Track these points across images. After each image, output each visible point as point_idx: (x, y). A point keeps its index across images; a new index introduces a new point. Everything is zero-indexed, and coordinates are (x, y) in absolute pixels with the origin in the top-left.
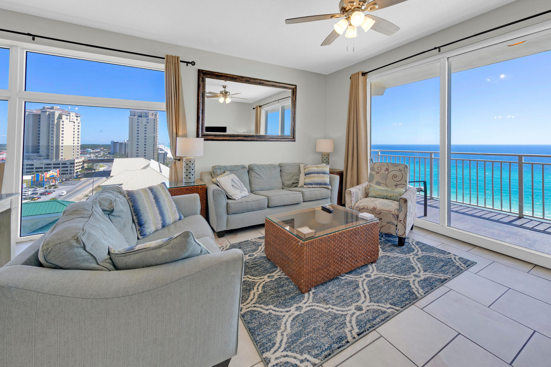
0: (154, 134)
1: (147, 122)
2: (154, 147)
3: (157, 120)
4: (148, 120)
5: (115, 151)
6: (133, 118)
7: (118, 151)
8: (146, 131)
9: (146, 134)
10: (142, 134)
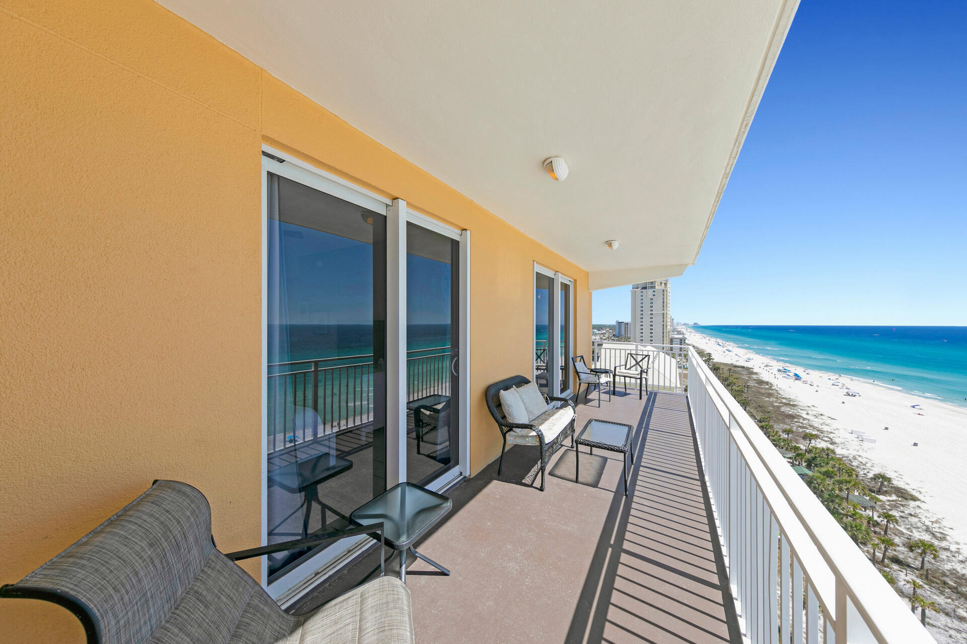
0: (663, 310)
1: (654, 295)
2: (663, 329)
3: (667, 291)
4: (654, 291)
5: (619, 333)
6: (635, 291)
7: (623, 333)
8: (652, 307)
9: (652, 310)
10: (647, 312)
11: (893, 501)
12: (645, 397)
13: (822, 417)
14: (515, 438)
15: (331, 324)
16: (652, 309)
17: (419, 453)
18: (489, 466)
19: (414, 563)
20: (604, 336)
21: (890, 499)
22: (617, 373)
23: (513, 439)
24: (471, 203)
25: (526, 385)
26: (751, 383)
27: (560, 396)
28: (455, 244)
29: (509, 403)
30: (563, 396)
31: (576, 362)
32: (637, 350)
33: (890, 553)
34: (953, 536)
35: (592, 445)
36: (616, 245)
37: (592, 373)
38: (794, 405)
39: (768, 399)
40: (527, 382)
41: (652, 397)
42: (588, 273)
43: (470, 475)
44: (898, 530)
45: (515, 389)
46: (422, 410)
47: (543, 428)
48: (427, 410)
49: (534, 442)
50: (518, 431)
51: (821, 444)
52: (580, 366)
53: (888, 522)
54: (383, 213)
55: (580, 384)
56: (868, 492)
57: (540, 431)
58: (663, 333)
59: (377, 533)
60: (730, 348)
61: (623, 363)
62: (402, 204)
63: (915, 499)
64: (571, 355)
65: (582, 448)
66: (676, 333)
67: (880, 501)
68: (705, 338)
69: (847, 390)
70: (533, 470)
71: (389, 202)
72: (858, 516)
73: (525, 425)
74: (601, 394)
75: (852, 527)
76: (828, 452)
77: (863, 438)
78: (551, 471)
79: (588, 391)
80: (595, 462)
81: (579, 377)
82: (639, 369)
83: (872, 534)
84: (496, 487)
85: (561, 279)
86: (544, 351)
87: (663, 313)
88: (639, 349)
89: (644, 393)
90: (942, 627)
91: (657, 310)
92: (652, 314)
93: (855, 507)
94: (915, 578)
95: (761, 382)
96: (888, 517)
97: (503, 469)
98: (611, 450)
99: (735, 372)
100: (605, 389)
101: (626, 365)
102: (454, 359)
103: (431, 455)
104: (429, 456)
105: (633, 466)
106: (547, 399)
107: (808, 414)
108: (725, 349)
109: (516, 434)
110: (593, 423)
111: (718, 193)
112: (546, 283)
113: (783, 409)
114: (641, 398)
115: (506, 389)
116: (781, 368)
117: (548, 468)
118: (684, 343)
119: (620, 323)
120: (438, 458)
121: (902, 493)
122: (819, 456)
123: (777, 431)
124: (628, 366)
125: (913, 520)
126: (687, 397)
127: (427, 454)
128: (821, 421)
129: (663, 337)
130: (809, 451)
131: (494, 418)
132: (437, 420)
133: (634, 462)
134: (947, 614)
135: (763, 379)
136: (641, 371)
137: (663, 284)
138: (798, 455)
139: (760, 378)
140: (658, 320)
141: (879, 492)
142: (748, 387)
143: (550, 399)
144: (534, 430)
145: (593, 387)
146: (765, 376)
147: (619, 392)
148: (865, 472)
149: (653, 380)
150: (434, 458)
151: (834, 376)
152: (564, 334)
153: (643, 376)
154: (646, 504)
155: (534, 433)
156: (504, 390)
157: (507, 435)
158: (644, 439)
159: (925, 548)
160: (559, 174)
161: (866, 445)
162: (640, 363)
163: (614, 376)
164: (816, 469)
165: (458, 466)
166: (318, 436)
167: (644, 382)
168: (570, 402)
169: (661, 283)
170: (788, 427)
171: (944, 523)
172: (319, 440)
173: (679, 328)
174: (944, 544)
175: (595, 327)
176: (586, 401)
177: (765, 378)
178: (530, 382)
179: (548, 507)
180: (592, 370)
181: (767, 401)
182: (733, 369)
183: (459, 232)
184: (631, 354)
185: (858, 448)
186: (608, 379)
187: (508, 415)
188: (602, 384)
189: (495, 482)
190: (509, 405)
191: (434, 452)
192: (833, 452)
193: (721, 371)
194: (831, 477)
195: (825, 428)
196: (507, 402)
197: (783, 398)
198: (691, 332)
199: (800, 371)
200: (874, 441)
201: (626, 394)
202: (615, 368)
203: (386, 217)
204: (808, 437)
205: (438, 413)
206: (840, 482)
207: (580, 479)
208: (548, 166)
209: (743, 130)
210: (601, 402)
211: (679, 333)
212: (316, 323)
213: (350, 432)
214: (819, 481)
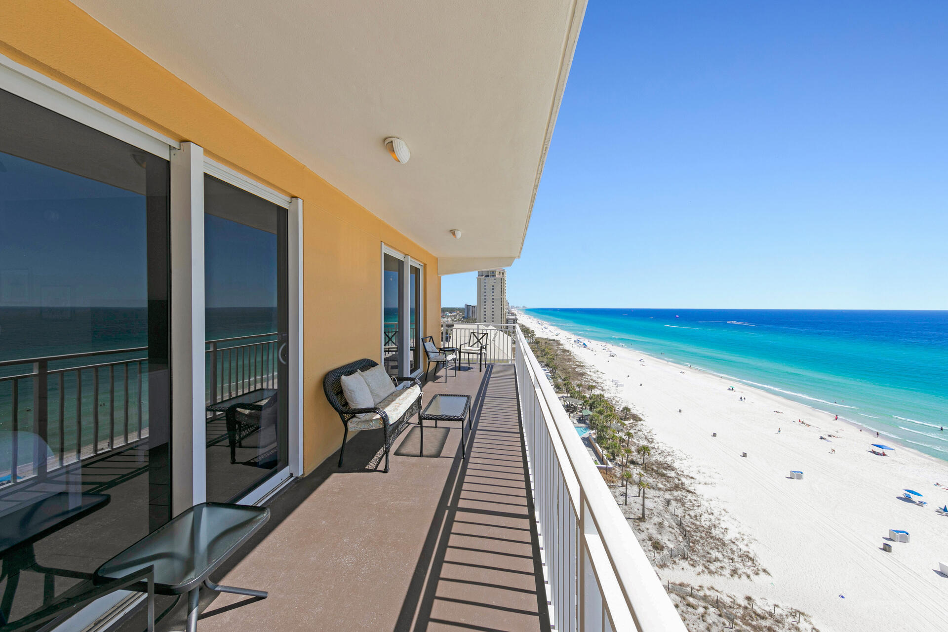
0: (501, 295)
1: (495, 283)
2: (501, 311)
3: (504, 279)
4: (495, 279)
5: (467, 315)
6: (480, 279)
7: (471, 315)
8: (493, 292)
9: (493, 296)
10: (489, 297)
11: (631, 423)
12: (484, 370)
13: (598, 373)
14: (357, 425)
15: (77, 305)
16: (493, 294)
17: (233, 462)
18: (329, 459)
19: (216, 600)
20: (455, 318)
21: (630, 422)
22: (462, 350)
23: (354, 426)
24: (304, 168)
25: (373, 368)
26: (559, 352)
27: (409, 376)
28: (282, 214)
29: (351, 388)
30: (413, 376)
31: (426, 342)
32: (478, 329)
33: (630, 458)
34: (657, 438)
35: (437, 419)
36: (459, 234)
37: (441, 352)
38: (583, 366)
39: (568, 363)
40: (373, 364)
41: (490, 368)
42: (437, 259)
43: (303, 474)
44: (633, 442)
45: (359, 374)
46: (238, 409)
47: (388, 410)
48: (246, 408)
49: (378, 425)
50: (361, 417)
51: (597, 392)
52: (429, 346)
53: (629, 438)
54: (164, 155)
55: (429, 362)
56: (620, 420)
57: (384, 412)
58: (501, 315)
59: (143, 582)
60: (546, 326)
61: (467, 341)
62: (196, 151)
63: (641, 420)
64: (421, 336)
65: (425, 423)
66: (510, 315)
67: (626, 425)
68: (530, 318)
69: (610, 353)
70: (378, 453)
71: (174, 144)
72: (615, 438)
73: (368, 409)
74: (448, 371)
75: (612, 446)
76: (601, 396)
77: (618, 384)
78: (396, 451)
79: (437, 369)
80: (439, 433)
81: (428, 356)
82: (480, 345)
83: (622, 448)
84: (336, 480)
85: (410, 262)
86: (393, 333)
87: (501, 298)
88: (480, 328)
89: (483, 366)
90: (651, 497)
91: (497, 295)
92: (493, 299)
93: (614, 432)
94: (640, 471)
95: (565, 351)
96: (629, 434)
97: (345, 459)
98: (452, 420)
99: (549, 344)
100: (452, 366)
101: (469, 343)
102: (281, 345)
103: (252, 461)
104: (248, 463)
105: (471, 431)
106: (394, 380)
107: (590, 371)
108: (543, 326)
109: (359, 420)
110: (438, 397)
111: (531, 200)
112: (395, 266)
113: (577, 370)
114: (480, 371)
115: (349, 373)
116: (576, 340)
117: (393, 448)
118: (516, 323)
119: (468, 306)
120: (260, 464)
121: (635, 417)
122: (596, 401)
123: (574, 386)
124: (471, 344)
125: (640, 433)
126: (515, 366)
127: (245, 461)
128: (597, 376)
129: (501, 318)
130: (591, 398)
131: (333, 406)
132: (258, 418)
133: (472, 428)
134: (654, 489)
135: (566, 348)
136: (481, 347)
137: (501, 274)
138: (585, 402)
139: (564, 348)
140: (497, 304)
141: (625, 419)
142: (557, 355)
143: (400, 379)
144: (378, 413)
145: (442, 365)
146: (567, 347)
147: (464, 367)
148: (619, 406)
149: (491, 354)
150: (255, 464)
151: (603, 344)
152: (414, 317)
153: (482, 352)
154: (479, 462)
155: (378, 416)
156: (347, 375)
157: (349, 423)
158: (481, 406)
159: (644, 450)
160: (400, 156)
161: (619, 388)
162: (481, 341)
163: (460, 353)
164: (595, 410)
165: (287, 468)
166: (48, 471)
167: (483, 357)
168: (417, 381)
169: (500, 272)
170: (579, 382)
171: (653, 432)
172: (49, 476)
173: (513, 311)
174: (652, 445)
175: (444, 310)
176: (435, 378)
177: (567, 348)
178: (377, 364)
179: (391, 487)
180: (441, 349)
181: (568, 364)
182: (548, 342)
183: (288, 199)
184: (473, 333)
185: (615, 392)
186: (455, 357)
187: (350, 401)
188: (448, 361)
189: (335, 475)
190: (350, 391)
191: (255, 458)
192: (603, 396)
193: (540, 344)
194: (602, 414)
195: (600, 380)
196: (348, 387)
197: (577, 362)
198: (521, 314)
199: (586, 342)
200: (622, 386)
201: (469, 369)
202: (461, 346)
203: (169, 162)
204: (591, 388)
205: (261, 410)
206: (606, 417)
207: (424, 453)
208: (389, 145)
209: (544, 152)
210: (448, 377)
211: (513, 314)
212: (45, 304)
213: (118, 454)
214: (596, 418)
